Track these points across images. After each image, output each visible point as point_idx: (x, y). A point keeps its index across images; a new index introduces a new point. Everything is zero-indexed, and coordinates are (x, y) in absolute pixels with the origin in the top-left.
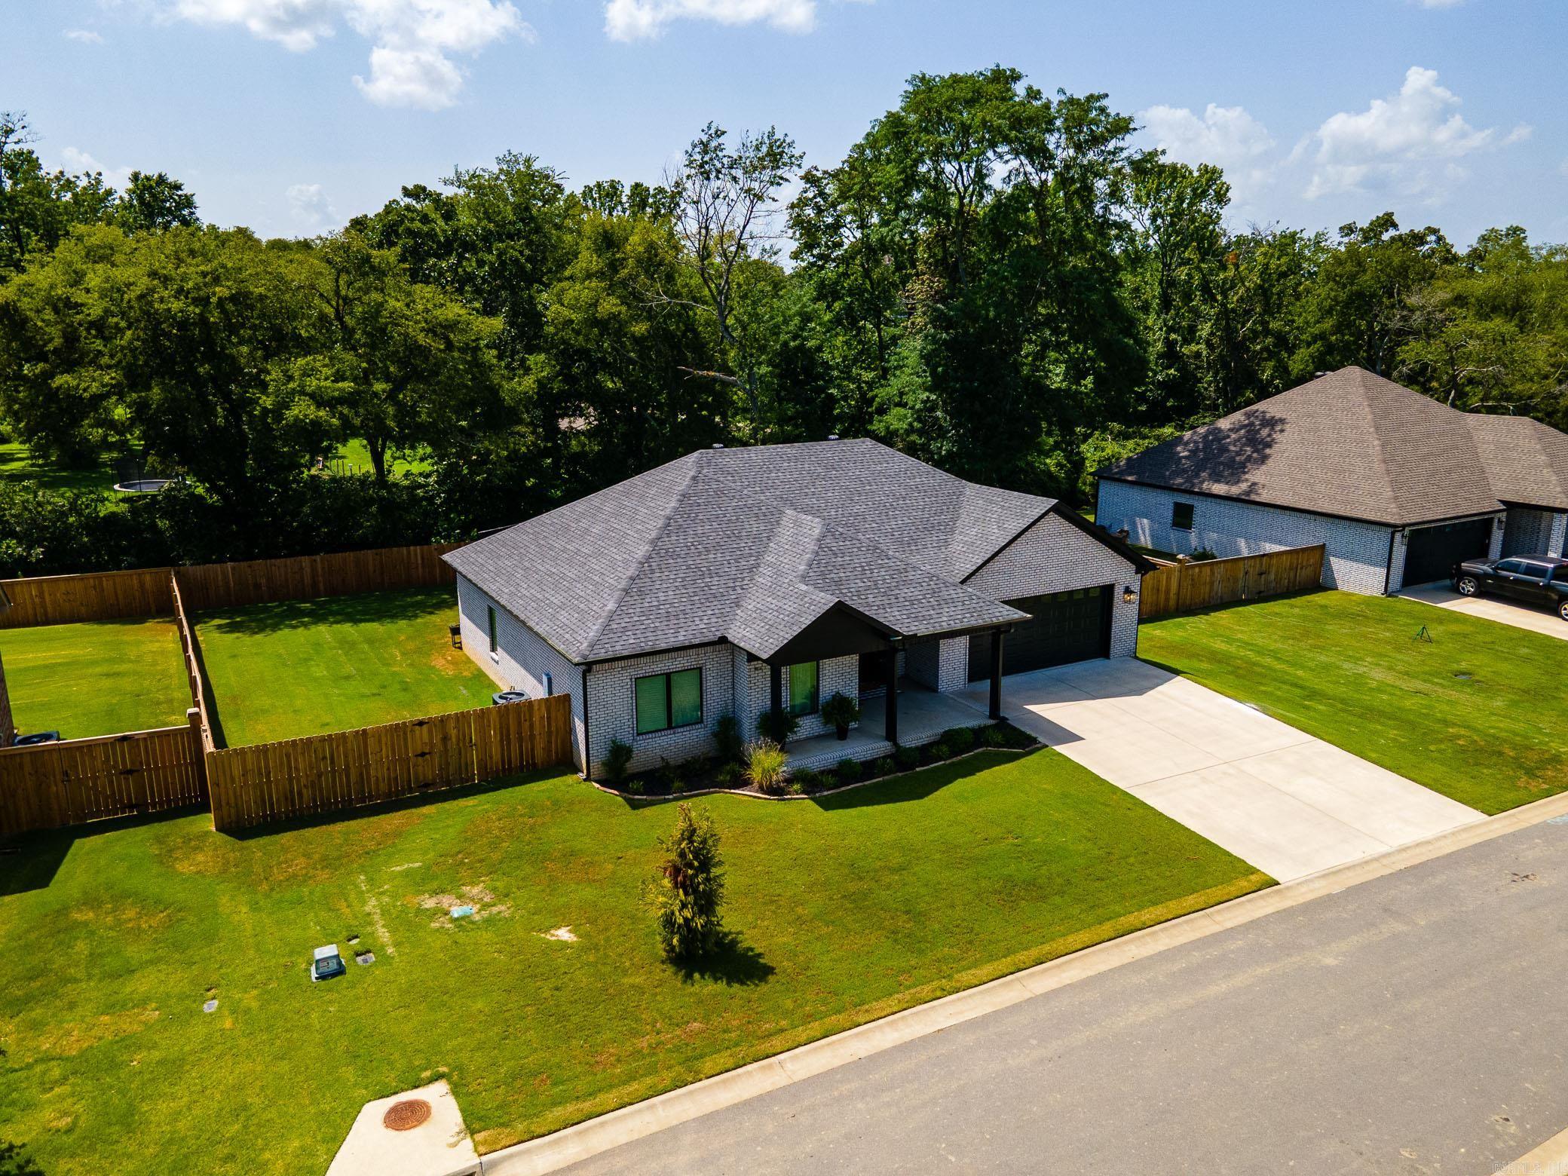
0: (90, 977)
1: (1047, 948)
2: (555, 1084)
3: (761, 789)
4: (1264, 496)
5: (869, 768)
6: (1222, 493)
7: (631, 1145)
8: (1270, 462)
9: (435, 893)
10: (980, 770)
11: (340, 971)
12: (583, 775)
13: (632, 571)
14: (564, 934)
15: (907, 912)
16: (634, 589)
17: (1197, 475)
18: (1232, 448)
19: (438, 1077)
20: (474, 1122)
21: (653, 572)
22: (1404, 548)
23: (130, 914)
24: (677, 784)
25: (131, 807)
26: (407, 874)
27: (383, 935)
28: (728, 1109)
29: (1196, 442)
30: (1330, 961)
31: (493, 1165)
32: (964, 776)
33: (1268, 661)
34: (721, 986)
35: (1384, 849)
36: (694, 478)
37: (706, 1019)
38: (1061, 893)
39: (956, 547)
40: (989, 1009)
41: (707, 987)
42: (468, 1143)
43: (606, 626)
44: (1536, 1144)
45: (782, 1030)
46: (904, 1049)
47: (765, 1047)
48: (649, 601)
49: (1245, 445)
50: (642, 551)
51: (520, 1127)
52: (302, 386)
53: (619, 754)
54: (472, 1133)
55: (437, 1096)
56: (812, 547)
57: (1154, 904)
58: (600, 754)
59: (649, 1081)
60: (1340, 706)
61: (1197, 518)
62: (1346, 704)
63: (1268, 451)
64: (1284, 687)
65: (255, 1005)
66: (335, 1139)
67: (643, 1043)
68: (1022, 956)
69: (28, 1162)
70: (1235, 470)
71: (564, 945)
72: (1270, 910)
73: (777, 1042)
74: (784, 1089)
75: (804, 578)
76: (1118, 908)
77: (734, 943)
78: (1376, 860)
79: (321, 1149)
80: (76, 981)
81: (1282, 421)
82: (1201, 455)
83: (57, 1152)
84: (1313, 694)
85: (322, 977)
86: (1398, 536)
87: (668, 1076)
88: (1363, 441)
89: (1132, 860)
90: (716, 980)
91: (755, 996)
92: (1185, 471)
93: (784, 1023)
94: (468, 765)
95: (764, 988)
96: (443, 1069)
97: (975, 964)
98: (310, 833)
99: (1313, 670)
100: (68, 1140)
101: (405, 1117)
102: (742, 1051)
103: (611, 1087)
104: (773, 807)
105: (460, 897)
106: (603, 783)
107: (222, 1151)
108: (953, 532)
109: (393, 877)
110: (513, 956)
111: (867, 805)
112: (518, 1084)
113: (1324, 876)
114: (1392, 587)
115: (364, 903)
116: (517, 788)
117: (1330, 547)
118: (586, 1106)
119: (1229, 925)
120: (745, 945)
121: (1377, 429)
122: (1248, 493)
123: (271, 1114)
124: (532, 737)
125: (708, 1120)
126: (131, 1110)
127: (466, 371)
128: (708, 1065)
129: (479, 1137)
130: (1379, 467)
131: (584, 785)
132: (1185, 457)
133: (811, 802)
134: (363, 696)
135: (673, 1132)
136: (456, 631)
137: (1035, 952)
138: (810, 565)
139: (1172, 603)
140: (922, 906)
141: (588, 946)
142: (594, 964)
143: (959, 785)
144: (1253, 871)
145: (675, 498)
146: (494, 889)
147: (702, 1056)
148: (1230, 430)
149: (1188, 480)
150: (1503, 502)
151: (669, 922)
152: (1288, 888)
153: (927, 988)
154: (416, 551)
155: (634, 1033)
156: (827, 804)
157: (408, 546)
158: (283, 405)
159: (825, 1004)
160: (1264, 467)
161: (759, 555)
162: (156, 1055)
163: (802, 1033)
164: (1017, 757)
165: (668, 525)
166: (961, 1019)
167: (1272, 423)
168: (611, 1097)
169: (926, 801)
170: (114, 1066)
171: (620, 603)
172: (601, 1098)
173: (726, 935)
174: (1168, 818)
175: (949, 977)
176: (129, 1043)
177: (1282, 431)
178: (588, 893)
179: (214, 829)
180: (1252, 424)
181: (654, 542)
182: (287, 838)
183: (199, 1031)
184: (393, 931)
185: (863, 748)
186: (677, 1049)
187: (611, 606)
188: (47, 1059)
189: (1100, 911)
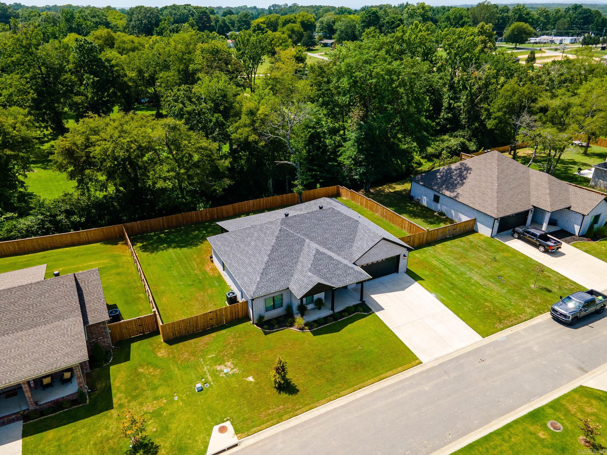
0: (148, 389)
1: (362, 384)
2: (252, 422)
3: (298, 328)
4: (460, 199)
5: (326, 320)
6: (448, 195)
7: (269, 438)
8: (464, 185)
9: (219, 365)
10: (355, 321)
11: (202, 390)
12: (252, 322)
13: (263, 267)
14: (251, 379)
15: (331, 372)
16: (264, 273)
17: (442, 186)
18: (454, 177)
19: (228, 420)
20: (237, 431)
21: (269, 266)
22: (498, 224)
23: (151, 370)
24: (276, 326)
25: (141, 333)
26: (212, 358)
27: (210, 379)
28: (288, 429)
29: (443, 173)
30: (426, 389)
31: (241, 442)
32: (350, 323)
33: (446, 270)
34: (287, 395)
35: (452, 351)
36: (280, 230)
37: (284, 405)
38: (368, 367)
39: (354, 248)
40: (347, 402)
41: (284, 395)
42: (236, 437)
43: (257, 286)
44: (454, 441)
45: (300, 408)
46: (326, 413)
47: (296, 413)
48: (269, 277)
49: (458, 177)
50: (266, 258)
51: (246, 433)
52: (160, 175)
53: (261, 318)
54: (237, 434)
55: (228, 424)
56: (313, 258)
57: (390, 370)
58: (256, 318)
59: (272, 422)
60: (460, 292)
61: (440, 201)
62: (462, 292)
63: (464, 181)
64: (447, 283)
65: (186, 399)
66: (210, 435)
67: (270, 411)
68: (356, 387)
69: (150, 440)
70: (452, 186)
71: (251, 382)
72: (418, 371)
73: (299, 411)
74: (300, 424)
75: (310, 270)
76: (381, 372)
77: (290, 382)
78: (449, 354)
79: (207, 437)
80: (146, 391)
81: (471, 169)
82: (444, 178)
83: (155, 437)
84: (454, 287)
85: (199, 391)
86: (496, 221)
87: (276, 420)
88: (492, 183)
89: (388, 355)
90: (286, 393)
91: (294, 398)
92: (438, 184)
93: (301, 406)
94: (222, 320)
95: (297, 396)
96: (229, 418)
97: (345, 389)
98: (186, 343)
99: (458, 274)
100: (157, 434)
101: (223, 430)
102: (291, 414)
103: (264, 423)
104: (301, 334)
105: (226, 366)
106: (257, 324)
107: (188, 437)
108: (354, 242)
109: (209, 359)
110: (240, 385)
111: (324, 334)
112: (244, 422)
113: (435, 360)
114: (494, 234)
115: (203, 368)
116: (235, 327)
117: (478, 219)
118: (259, 428)
119: (407, 376)
120: (292, 383)
121: (498, 178)
122: (456, 197)
123: (195, 428)
124: (238, 311)
125: (284, 432)
126: (167, 427)
127: (208, 164)
128: (284, 418)
129: (238, 435)
130: (495, 194)
131: (252, 326)
132: (439, 178)
133: (310, 333)
134: (189, 285)
135: (277, 435)
136: (211, 257)
137: (359, 386)
138: (311, 265)
139: (424, 242)
140: (335, 371)
141: (256, 383)
142: (258, 389)
143: (350, 326)
144: (417, 359)
145: (275, 238)
146: (233, 364)
147: (283, 415)
148: (455, 170)
149: (439, 188)
150: (533, 206)
151: (276, 382)
152: (425, 364)
153: (333, 396)
154: (193, 212)
155: (268, 409)
156: (315, 334)
157: (191, 211)
158: (154, 183)
159: (310, 401)
160: (462, 187)
161: (298, 258)
162: (168, 412)
163: (304, 410)
164: (365, 316)
165: (273, 249)
166: (340, 405)
167: (467, 169)
168: (263, 426)
169: (340, 333)
170: (161, 415)
171: (261, 278)
172: (262, 426)
173: (288, 379)
174: (400, 340)
175: (339, 393)
176: (162, 409)
177: (470, 173)
178: (256, 365)
179: (162, 341)
180: (461, 169)
181: (269, 255)
182: (181, 345)
183: (176, 406)
184: (212, 377)
185: (325, 313)
186: (277, 413)
187: (258, 279)
188: (146, 413)
189: (377, 373)
